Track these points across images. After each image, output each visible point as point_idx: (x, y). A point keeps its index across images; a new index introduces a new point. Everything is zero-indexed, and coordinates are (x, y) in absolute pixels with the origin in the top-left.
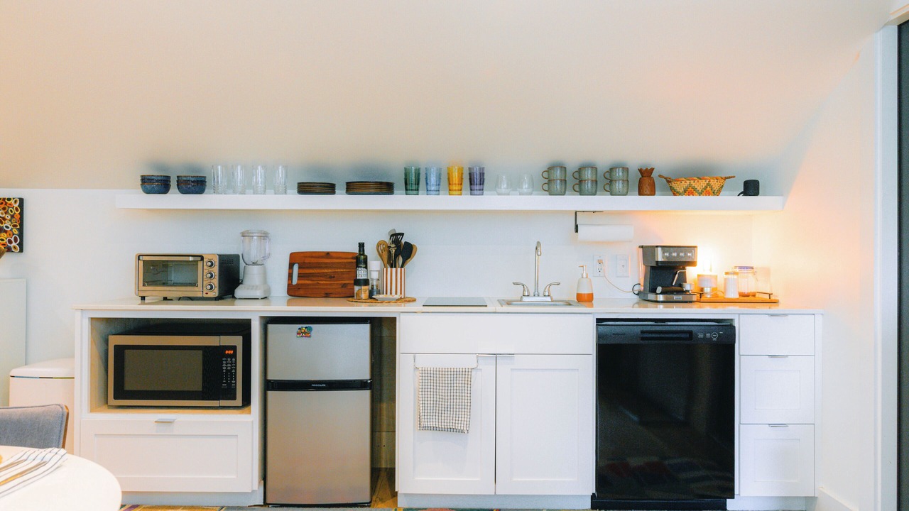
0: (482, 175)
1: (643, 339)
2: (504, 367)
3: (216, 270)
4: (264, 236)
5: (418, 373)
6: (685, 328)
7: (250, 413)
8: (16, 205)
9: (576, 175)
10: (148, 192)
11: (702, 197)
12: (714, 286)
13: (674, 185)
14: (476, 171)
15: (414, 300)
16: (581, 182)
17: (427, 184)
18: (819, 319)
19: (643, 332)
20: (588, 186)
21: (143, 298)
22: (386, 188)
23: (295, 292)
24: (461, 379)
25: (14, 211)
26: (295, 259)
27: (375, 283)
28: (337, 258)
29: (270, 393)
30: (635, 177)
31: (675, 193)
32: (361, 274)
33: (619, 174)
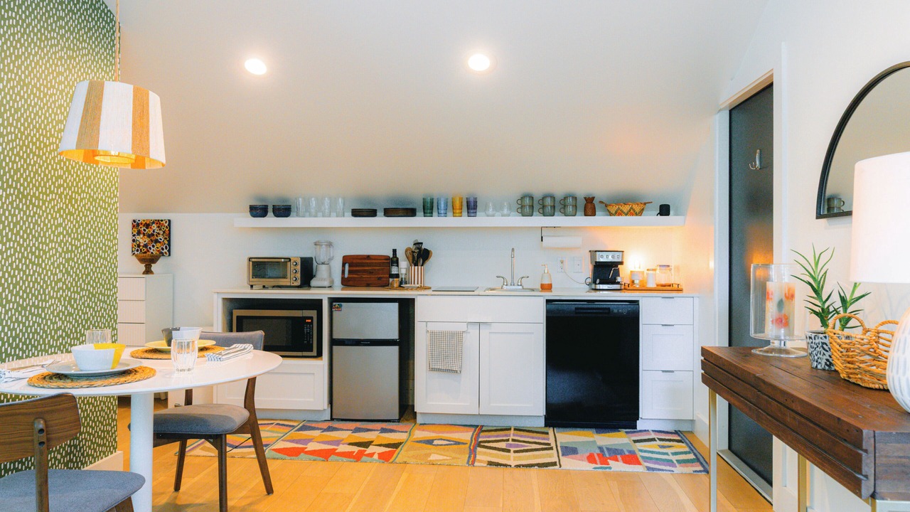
0: (475, 202)
1: (576, 313)
2: (484, 331)
3: (299, 268)
4: (330, 245)
5: (429, 335)
6: (605, 306)
7: (322, 360)
8: (167, 225)
9: (541, 202)
10: (254, 216)
11: (627, 217)
12: (641, 279)
13: (609, 208)
14: (472, 200)
15: (430, 288)
16: (544, 207)
17: (438, 209)
18: (697, 300)
19: (576, 309)
20: (548, 209)
21: (252, 286)
22: (411, 212)
23: (346, 283)
24: (457, 337)
25: (165, 228)
26: (346, 260)
27: (403, 277)
28: (375, 259)
29: (334, 347)
30: (581, 203)
31: (611, 214)
32: (394, 270)
33: (570, 200)
